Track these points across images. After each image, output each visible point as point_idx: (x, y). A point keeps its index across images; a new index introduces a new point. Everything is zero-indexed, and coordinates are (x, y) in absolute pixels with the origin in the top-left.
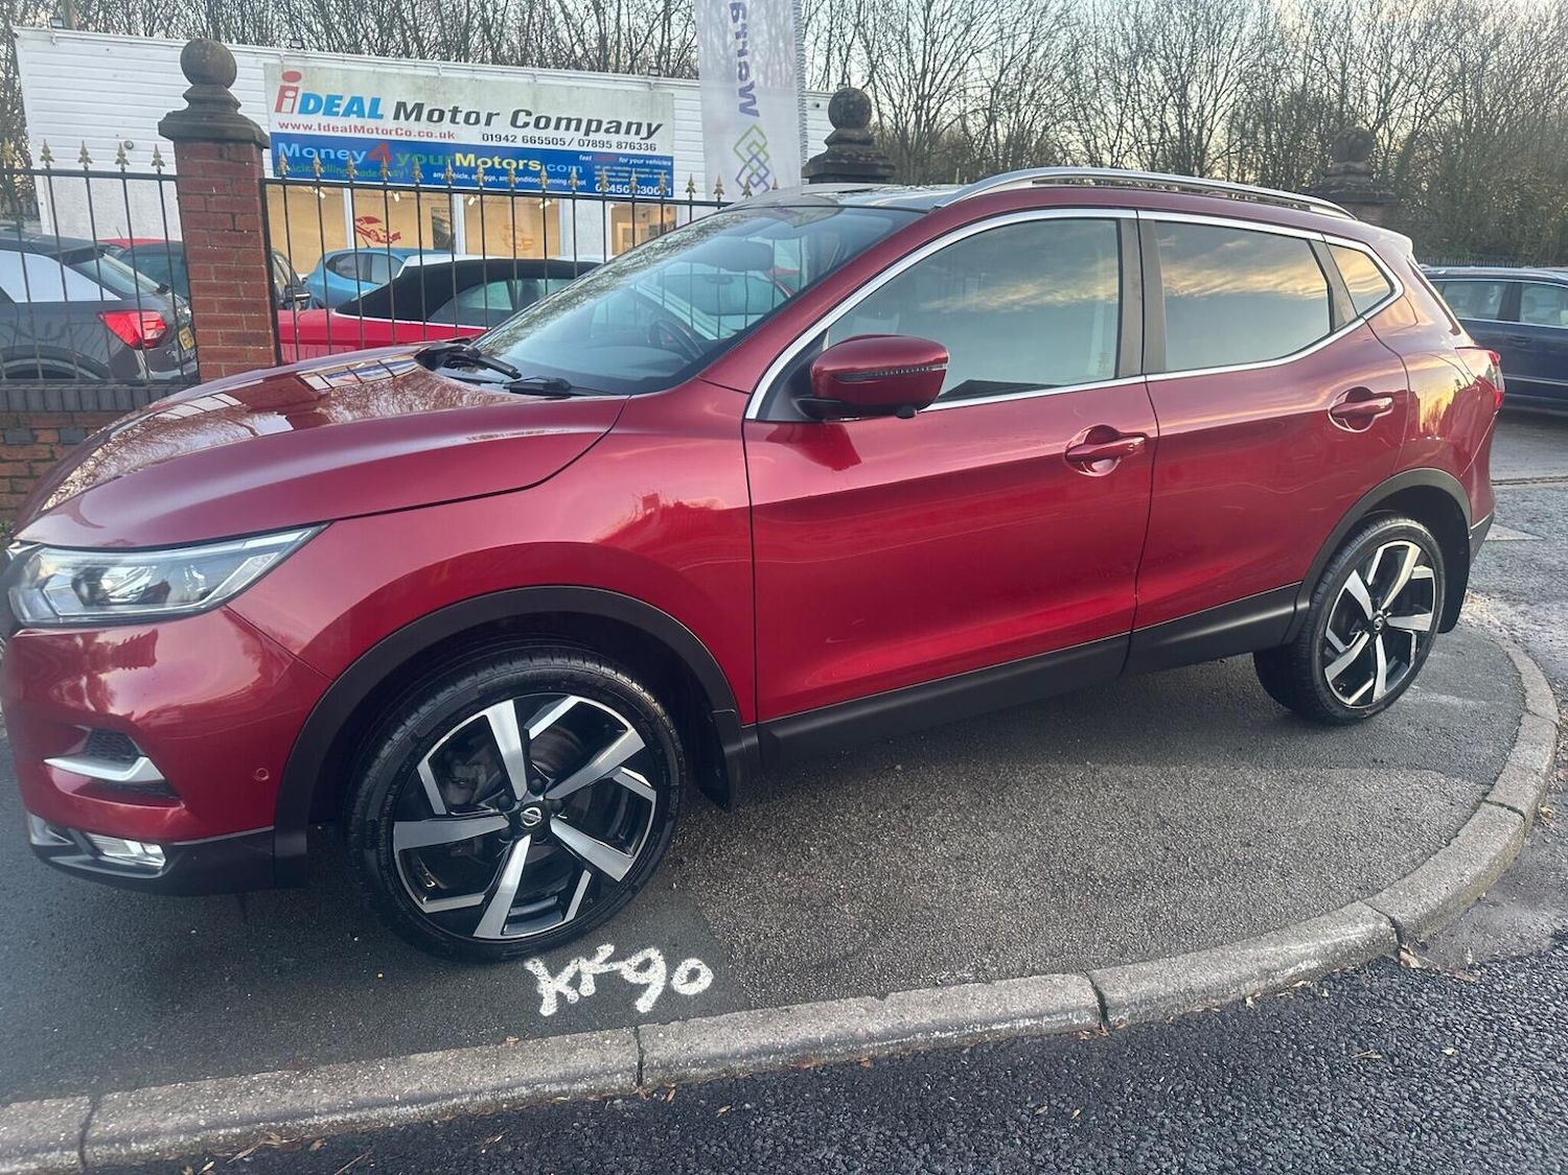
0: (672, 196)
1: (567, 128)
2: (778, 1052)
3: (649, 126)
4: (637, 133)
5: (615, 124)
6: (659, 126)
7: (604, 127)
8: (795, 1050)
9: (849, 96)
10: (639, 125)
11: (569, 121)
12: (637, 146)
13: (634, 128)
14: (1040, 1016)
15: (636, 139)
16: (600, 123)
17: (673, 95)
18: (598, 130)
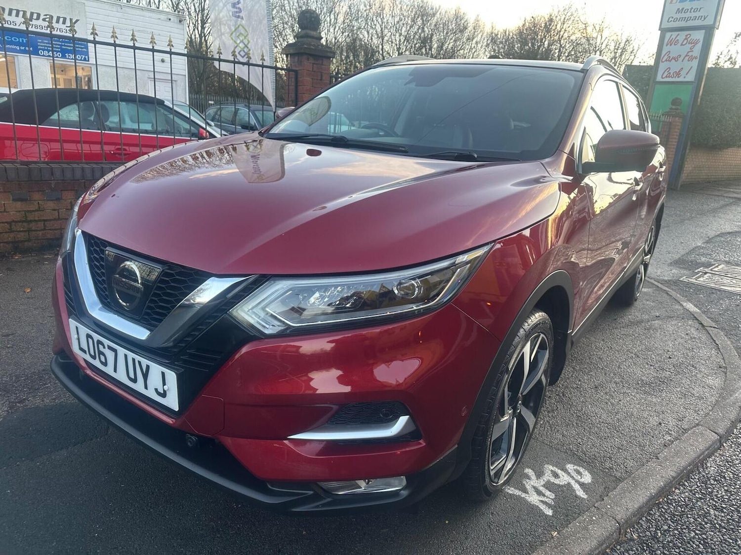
0: (88, 61)
1: (17, 15)
2: (654, 497)
3: (71, 20)
4: (64, 23)
5: (48, 16)
6: (77, 21)
7: (42, 17)
8: (658, 494)
9: (311, 13)
10: (65, 19)
11: (18, 12)
12: (64, 31)
13: (61, 20)
14: (708, 449)
15: (63, 27)
16: (39, 15)
17: (84, 4)
18: (38, 18)
